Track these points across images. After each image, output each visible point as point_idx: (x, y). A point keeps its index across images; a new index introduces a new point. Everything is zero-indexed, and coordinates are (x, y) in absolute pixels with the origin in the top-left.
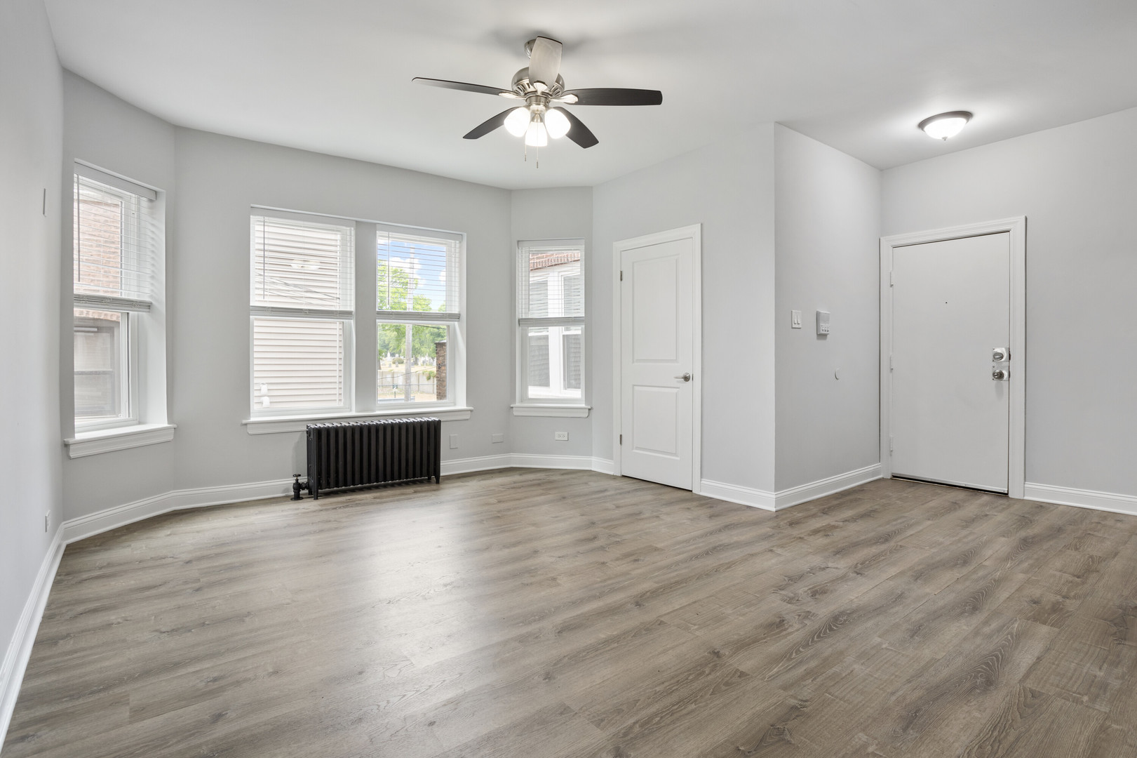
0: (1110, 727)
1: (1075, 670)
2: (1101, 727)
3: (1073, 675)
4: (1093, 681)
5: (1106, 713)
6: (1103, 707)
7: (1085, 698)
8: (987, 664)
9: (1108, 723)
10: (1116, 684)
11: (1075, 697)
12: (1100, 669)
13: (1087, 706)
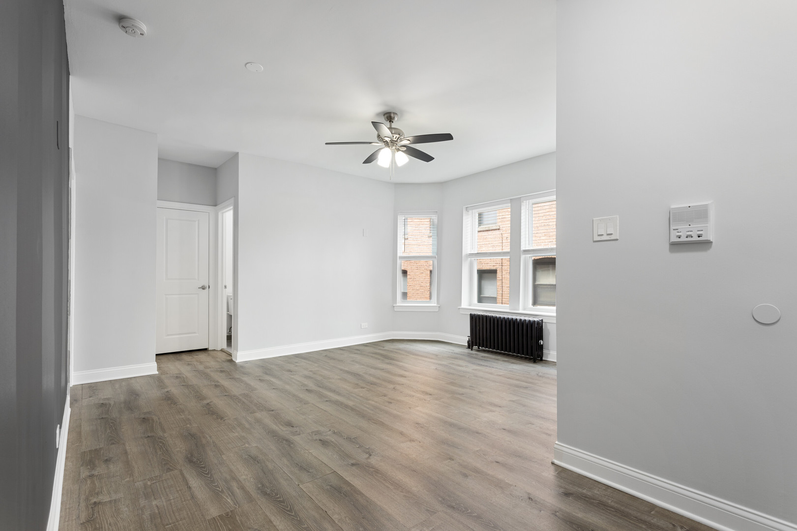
0: (130, 478)
1: (167, 495)
2: (133, 475)
3: (166, 492)
4: (154, 495)
5: (135, 482)
6: (139, 484)
7: (149, 483)
8: (204, 468)
9: (132, 479)
10: (143, 502)
11: (154, 481)
12: (157, 506)
13: (145, 480)
